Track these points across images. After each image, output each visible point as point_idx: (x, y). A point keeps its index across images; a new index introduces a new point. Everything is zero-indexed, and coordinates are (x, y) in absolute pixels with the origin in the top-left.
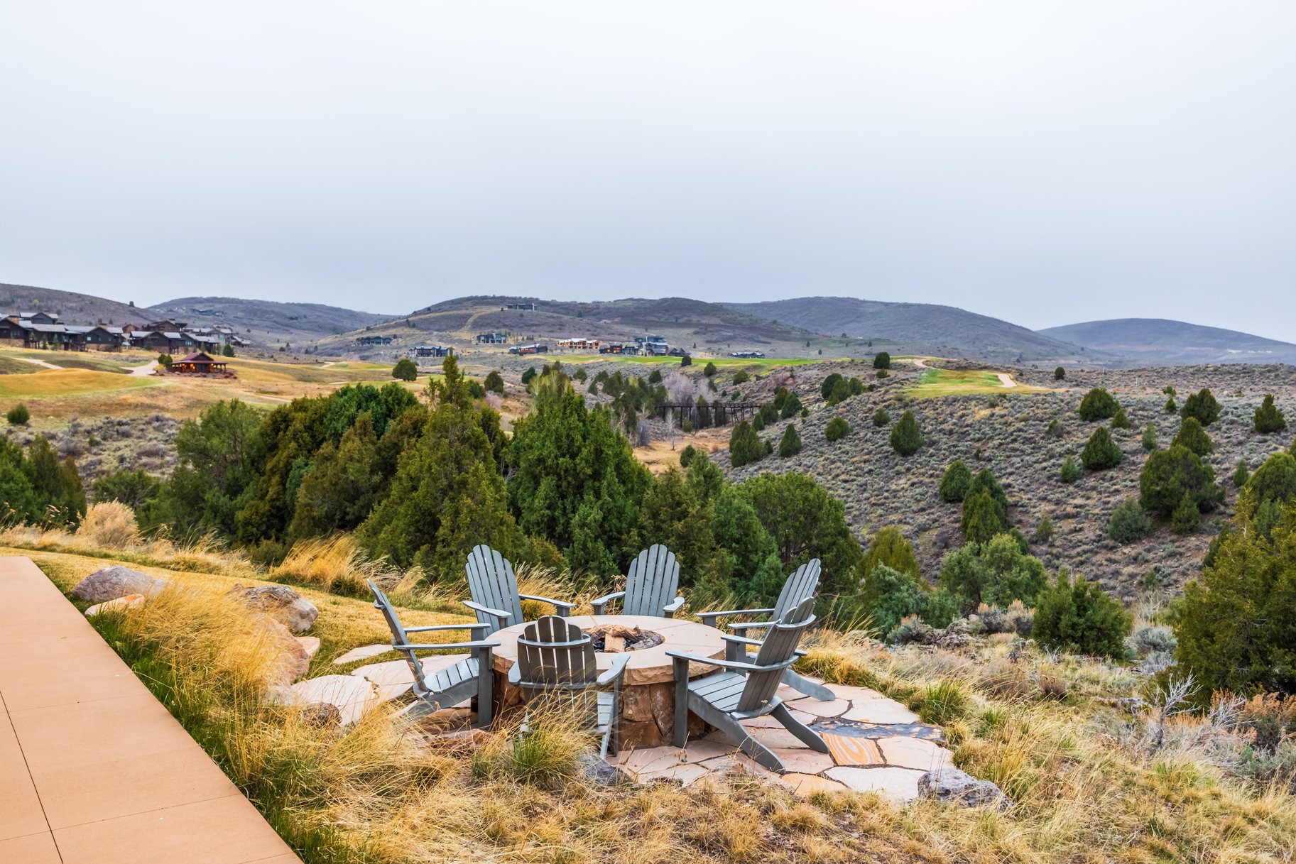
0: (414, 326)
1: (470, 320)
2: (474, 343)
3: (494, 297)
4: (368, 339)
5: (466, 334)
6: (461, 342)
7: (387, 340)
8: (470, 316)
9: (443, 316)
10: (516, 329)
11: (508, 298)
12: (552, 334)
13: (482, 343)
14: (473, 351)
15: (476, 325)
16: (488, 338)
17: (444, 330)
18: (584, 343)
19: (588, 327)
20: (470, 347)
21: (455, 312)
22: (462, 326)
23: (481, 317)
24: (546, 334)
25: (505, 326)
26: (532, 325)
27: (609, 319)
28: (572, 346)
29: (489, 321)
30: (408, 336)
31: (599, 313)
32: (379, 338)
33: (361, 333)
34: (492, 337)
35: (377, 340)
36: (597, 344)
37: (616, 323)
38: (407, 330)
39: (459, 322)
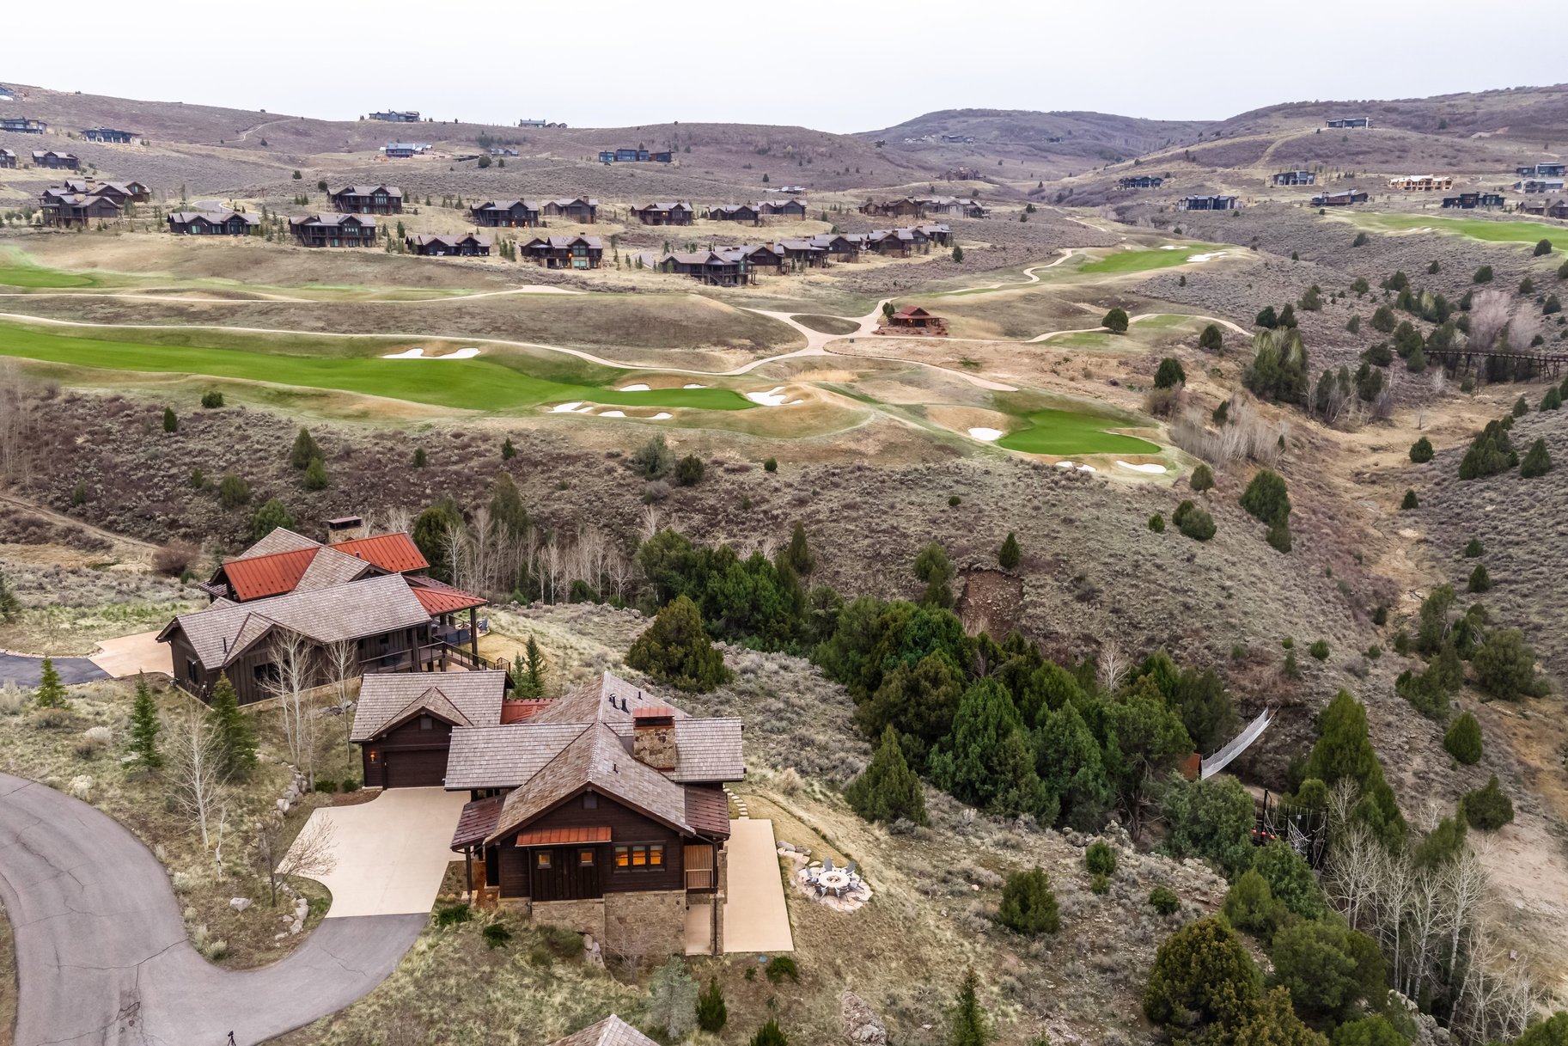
0: (1194, 160)
1: (1271, 150)
2: (1268, 184)
3: (1317, 104)
4: (1133, 180)
5: (1261, 172)
6: (1251, 183)
7: (1156, 182)
8: (1271, 142)
9: (1233, 145)
10: (1331, 160)
11: (1337, 104)
12: (1384, 166)
13: (1278, 186)
14: (1263, 199)
15: (1278, 157)
16: (1289, 178)
17: (1232, 165)
18: (1428, 182)
19: (1446, 152)
20: (1260, 192)
21: (1251, 138)
22: (1258, 157)
23: (1287, 144)
24: (1376, 167)
25: (1318, 156)
26: (1358, 153)
27: (1487, 129)
28: (1409, 187)
29: (1296, 150)
30: (1184, 174)
31: (1473, 122)
32: (1146, 178)
33: (1127, 169)
34: (1294, 175)
35: (1144, 182)
36: (1448, 183)
37: (1498, 137)
38: (1185, 166)
39: (1252, 153)
